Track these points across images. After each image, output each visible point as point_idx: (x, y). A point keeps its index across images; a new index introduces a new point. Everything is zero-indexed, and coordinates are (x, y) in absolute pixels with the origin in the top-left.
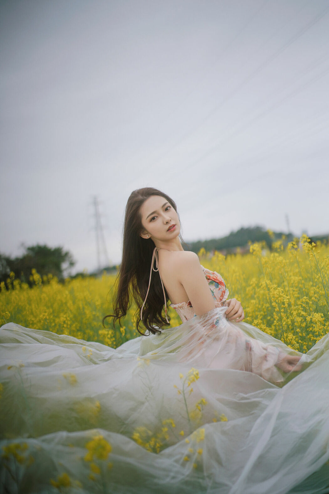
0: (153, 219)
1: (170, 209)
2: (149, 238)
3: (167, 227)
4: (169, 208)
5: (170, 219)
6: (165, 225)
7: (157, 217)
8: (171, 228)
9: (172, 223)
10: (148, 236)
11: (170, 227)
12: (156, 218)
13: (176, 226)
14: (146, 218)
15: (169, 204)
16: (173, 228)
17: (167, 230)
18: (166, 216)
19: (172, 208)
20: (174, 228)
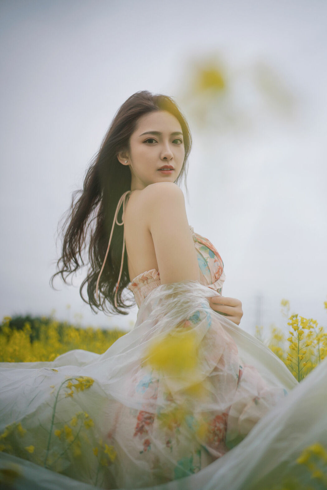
0: (149, 141)
1: (180, 144)
2: (126, 164)
3: (162, 164)
4: (179, 142)
5: (172, 156)
6: (161, 160)
7: (157, 142)
8: (165, 169)
9: (172, 164)
10: (127, 162)
11: (166, 167)
12: (154, 142)
13: (172, 172)
14: (141, 134)
15: (181, 137)
16: (167, 170)
17: (159, 168)
18: (169, 150)
19: (182, 146)
20: (169, 172)
